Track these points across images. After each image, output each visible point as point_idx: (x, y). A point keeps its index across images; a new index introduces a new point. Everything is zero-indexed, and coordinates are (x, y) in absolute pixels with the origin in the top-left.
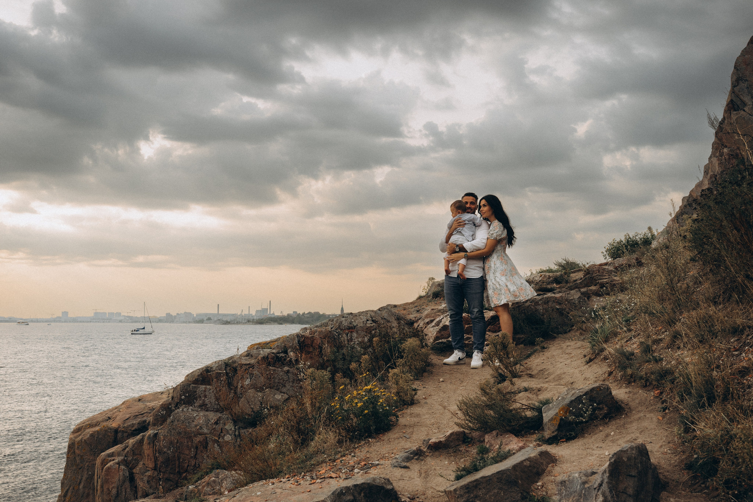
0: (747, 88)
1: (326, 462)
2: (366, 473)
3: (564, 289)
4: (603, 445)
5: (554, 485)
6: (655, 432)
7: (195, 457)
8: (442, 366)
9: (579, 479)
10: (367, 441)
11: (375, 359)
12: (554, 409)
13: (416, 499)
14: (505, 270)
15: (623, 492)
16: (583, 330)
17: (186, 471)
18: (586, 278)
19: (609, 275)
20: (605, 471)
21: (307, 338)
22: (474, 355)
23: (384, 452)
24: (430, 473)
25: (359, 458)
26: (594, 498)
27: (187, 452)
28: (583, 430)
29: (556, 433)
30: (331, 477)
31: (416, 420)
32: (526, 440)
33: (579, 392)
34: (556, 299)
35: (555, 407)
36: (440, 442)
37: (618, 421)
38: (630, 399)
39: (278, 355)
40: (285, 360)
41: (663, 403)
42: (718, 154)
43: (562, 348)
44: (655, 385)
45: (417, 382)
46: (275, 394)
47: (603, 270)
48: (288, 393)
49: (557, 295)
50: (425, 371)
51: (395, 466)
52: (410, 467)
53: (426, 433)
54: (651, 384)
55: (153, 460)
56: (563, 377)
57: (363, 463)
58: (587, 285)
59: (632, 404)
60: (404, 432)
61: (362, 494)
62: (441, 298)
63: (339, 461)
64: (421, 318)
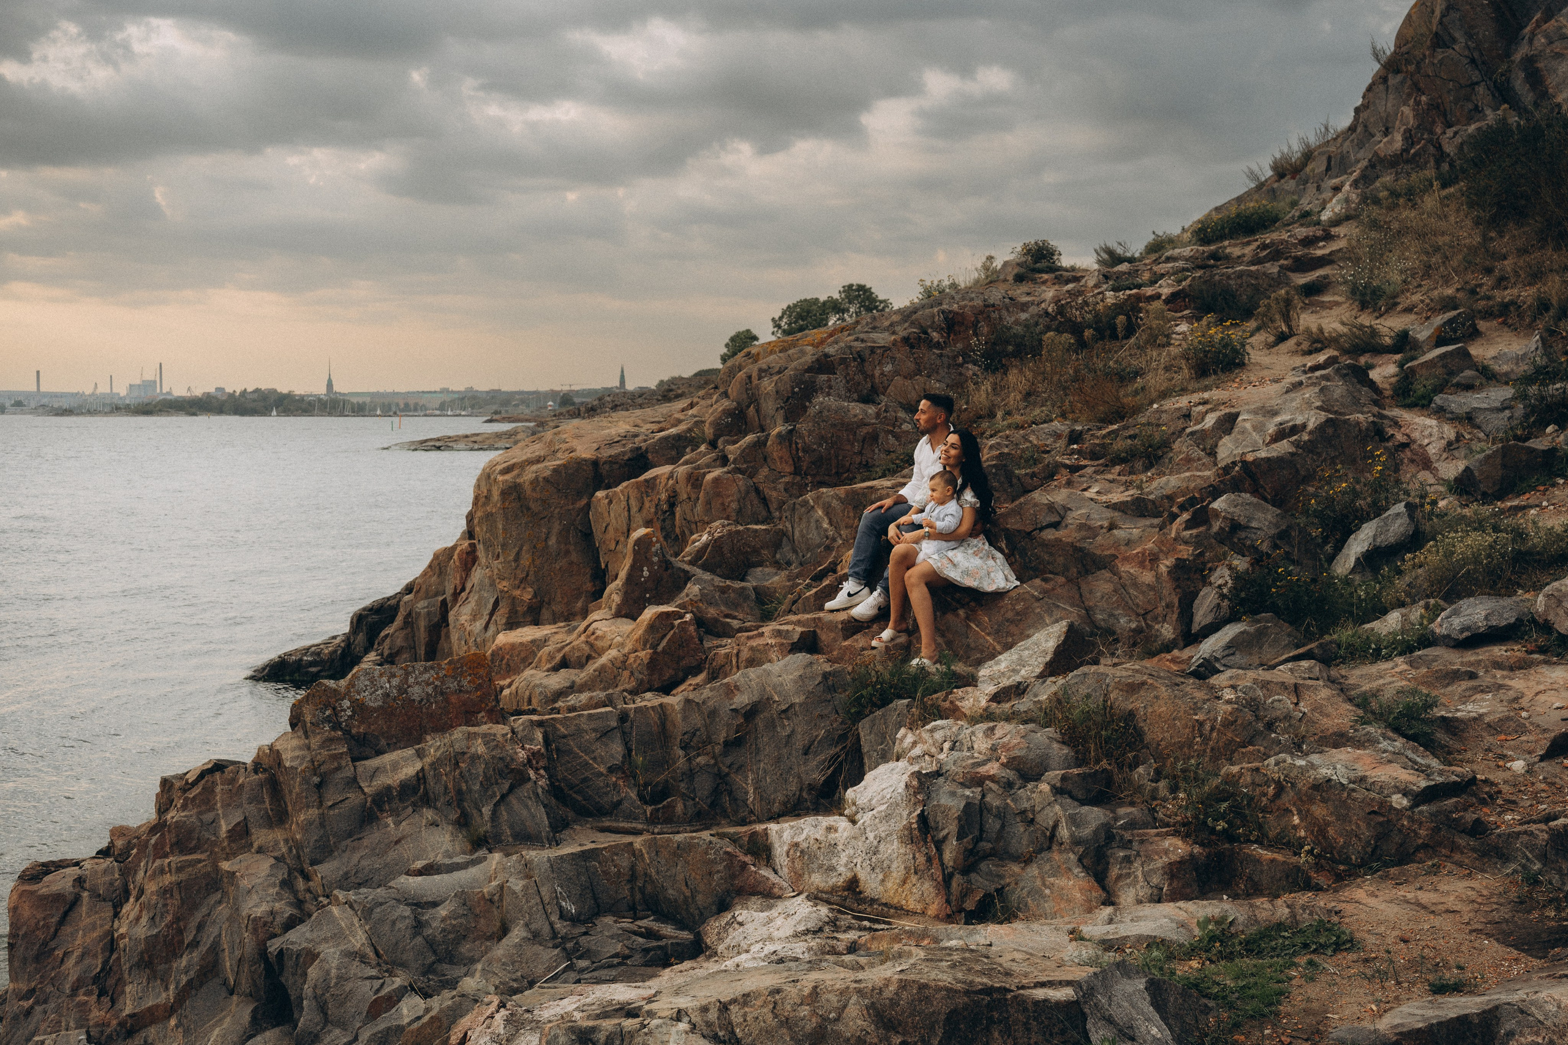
0: (1460, 20)
7: (860, 453)
17: (848, 471)
21: (957, 313)
27: (849, 447)
34: (1251, 273)
35: (1422, 330)
42: (1411, 103)
44: (1496, 315)
55: (791, 462)
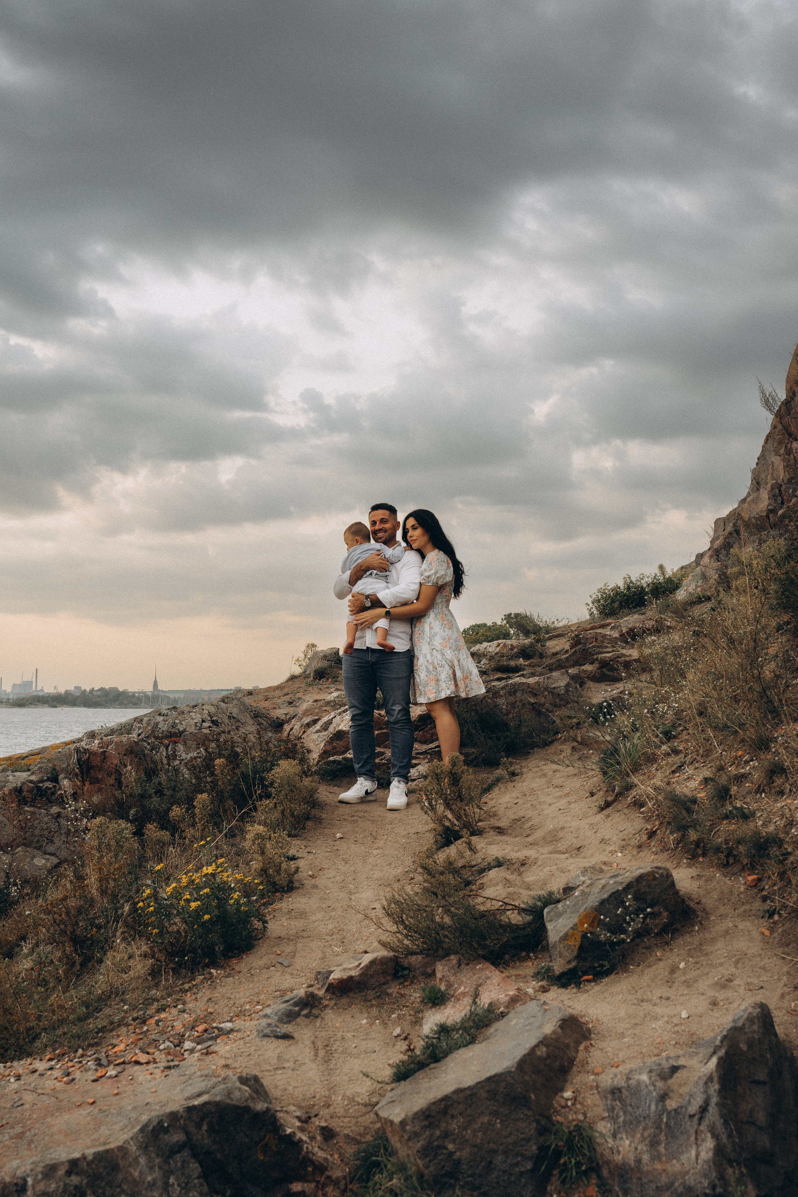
1: (127, 1025)
2: (207, 1054)
3: (539, 669)
4: (671, 993)
5: (597, 1097)
6: (763, 963)
8: (337, 806)
9: (652, 1088)
10: (208, 976)
11: (219, 797)
12: (567, 915)
13: (313, 1119)
14: (449, 639)
15: (748, 1122)
16: (577, 742)
18: (575, 651)
19: (614, 647)
20: (710, 1079)
21: (94, 754)
22: (392, 786)
23: (243, 1000)
24: (335, 1047)
25: (194, 1016)
26: (693, 1138)
28: (624, 956)
29: (574, 964)
30: (137, 1063)
31: (299, 924)
32: (516, 976)
33: (615, 883)
34: (529, 687)
35: (568, 910)
36: (351, 978)
37: (687, 938)
38: (702, 892)
39: (41, 785)
40: (53, 794)
41: (764, 899)
42: (782, 451)
43: (545, 775)
44: (747, 864)
45: (296, 842)
46: (34, 857)
47: (602, 637)
48: (58, 854)
49: (531, 679)
50: (308, 818)
51: (266, 1036)
52: (296, 1035)
53: (320, 955)
54: (737, 860)
56: (561, 836)
57: (201, 1028)
58: (578, 663)
59: (709, 902)
60: (279, 952)
61: (205, 1127)
62: (328, 679)
63: (153, 1021)
64: (296, 715)
